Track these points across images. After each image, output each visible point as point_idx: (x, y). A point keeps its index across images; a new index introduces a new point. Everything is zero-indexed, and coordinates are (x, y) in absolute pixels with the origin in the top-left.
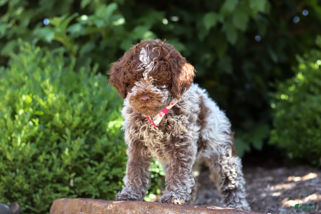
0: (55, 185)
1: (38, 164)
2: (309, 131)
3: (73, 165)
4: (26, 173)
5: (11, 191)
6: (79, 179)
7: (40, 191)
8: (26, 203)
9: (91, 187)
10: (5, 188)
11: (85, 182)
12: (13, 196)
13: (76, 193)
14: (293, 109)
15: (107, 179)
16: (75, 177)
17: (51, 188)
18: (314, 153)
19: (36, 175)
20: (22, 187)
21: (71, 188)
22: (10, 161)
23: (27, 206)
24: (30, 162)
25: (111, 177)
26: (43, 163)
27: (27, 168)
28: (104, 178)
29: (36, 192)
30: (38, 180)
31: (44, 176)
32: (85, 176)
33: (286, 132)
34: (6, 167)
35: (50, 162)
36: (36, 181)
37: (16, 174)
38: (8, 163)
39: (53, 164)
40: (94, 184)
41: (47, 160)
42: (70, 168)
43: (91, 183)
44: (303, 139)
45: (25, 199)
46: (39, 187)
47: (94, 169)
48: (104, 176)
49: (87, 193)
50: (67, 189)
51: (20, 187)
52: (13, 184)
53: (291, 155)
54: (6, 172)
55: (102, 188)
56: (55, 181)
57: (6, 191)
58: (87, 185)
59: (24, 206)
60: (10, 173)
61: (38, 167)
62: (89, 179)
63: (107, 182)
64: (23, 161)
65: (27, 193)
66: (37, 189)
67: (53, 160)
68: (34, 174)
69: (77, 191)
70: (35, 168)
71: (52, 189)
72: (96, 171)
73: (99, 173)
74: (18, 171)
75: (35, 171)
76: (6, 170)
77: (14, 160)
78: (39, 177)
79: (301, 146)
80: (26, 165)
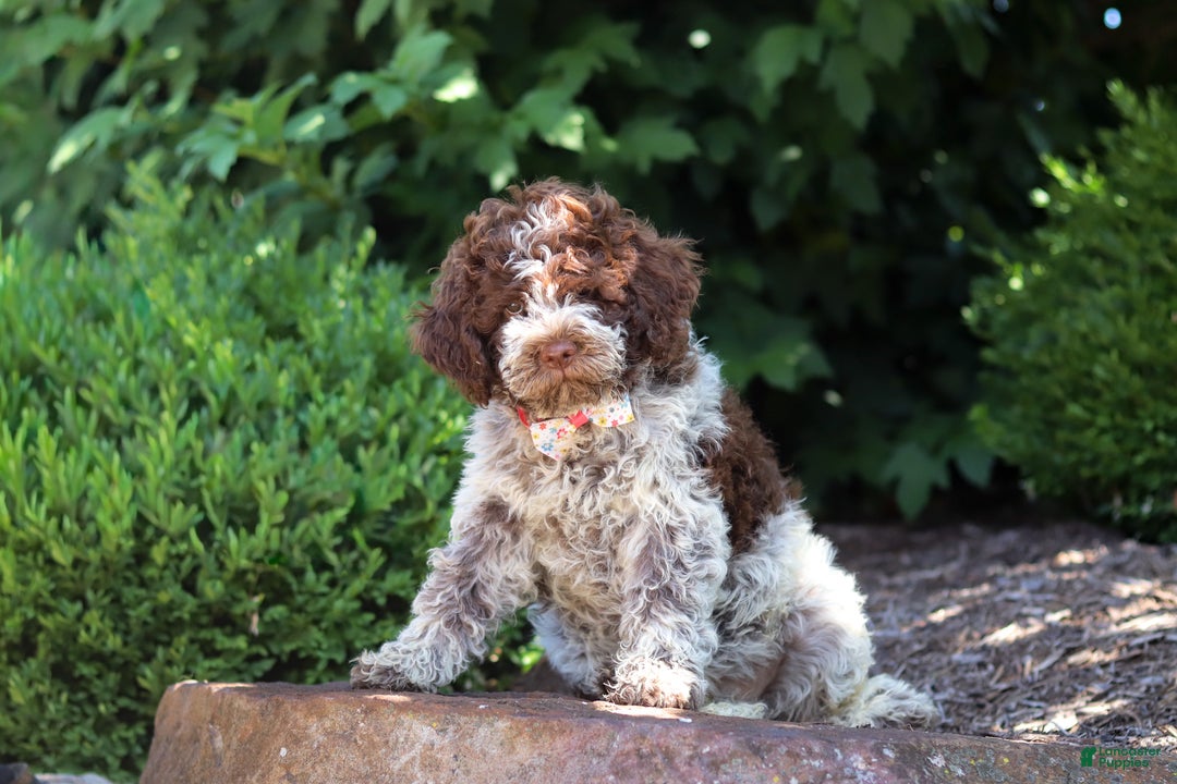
0: (205, 634)
1: (150, 572)
2: (1074, 410)
3: (260, 569)
4: (116, 600)
5: (71, 658)
6: (278, 611)
7: (160, 652)
8: (121, 694)
9: (315, 634)
10: (53, 651)
11: (299, 619)
12: (77, 674)
13: (271, 655)
14: (1035, 334)
15: (367, 604)
16: (265, 605)
17: (192, 641)
18: (1095, 480)
19: (147, 605)
20: (104, 644)
21: (253, 640)
22: (63, 567)
23: (123, 702)
24: (128, 567)
25: (381, 601)
26: (165, 567)
27: (117, 584)
28: (356, 605)
29: (148, 658)
30: (150, 619)
31: (171, 606)
32: (300, 599)
33: (1017, 410)
34: (52, 586)
35: (187, 564)
36: (145, 623)
37: (86, 607)
38: (60, 572)
39: (196, 569)
40: (324, 625)
41: (180, 557)
42: (251, 577)
43: (316, 622)
44: (1062, 435)
45: (113, 679)
46: (157, 643)
47: (326, 576)
48: (359, 597)
49: (303, 655)
50: (241, 642)
51: (96, 645)
52: (74, 637)
53: (1029, 487)
54: (52, 603)
55: (350, 634)
56: (204, 620)
57: (59, 657)
58: (305, 629)
59: (114, 703)
60: (65, 604)
61: (152, 579)
62: (310, 608)
63: (369, 617)
64: (105, 565)
65: (119, 660)
66: (150, 647)
67: (195, 556)
68: (140, 602)
69: (275, 649)
70: (143, 584)
71: (196, 647)
72: (332, 583)
73: (344, 587)
74: (90, 595)
75: (142, 592)
76: (54, 593)
77: (77, 563)
78: (154, 612)
79: (1058, 458)
80: (115, 575)
